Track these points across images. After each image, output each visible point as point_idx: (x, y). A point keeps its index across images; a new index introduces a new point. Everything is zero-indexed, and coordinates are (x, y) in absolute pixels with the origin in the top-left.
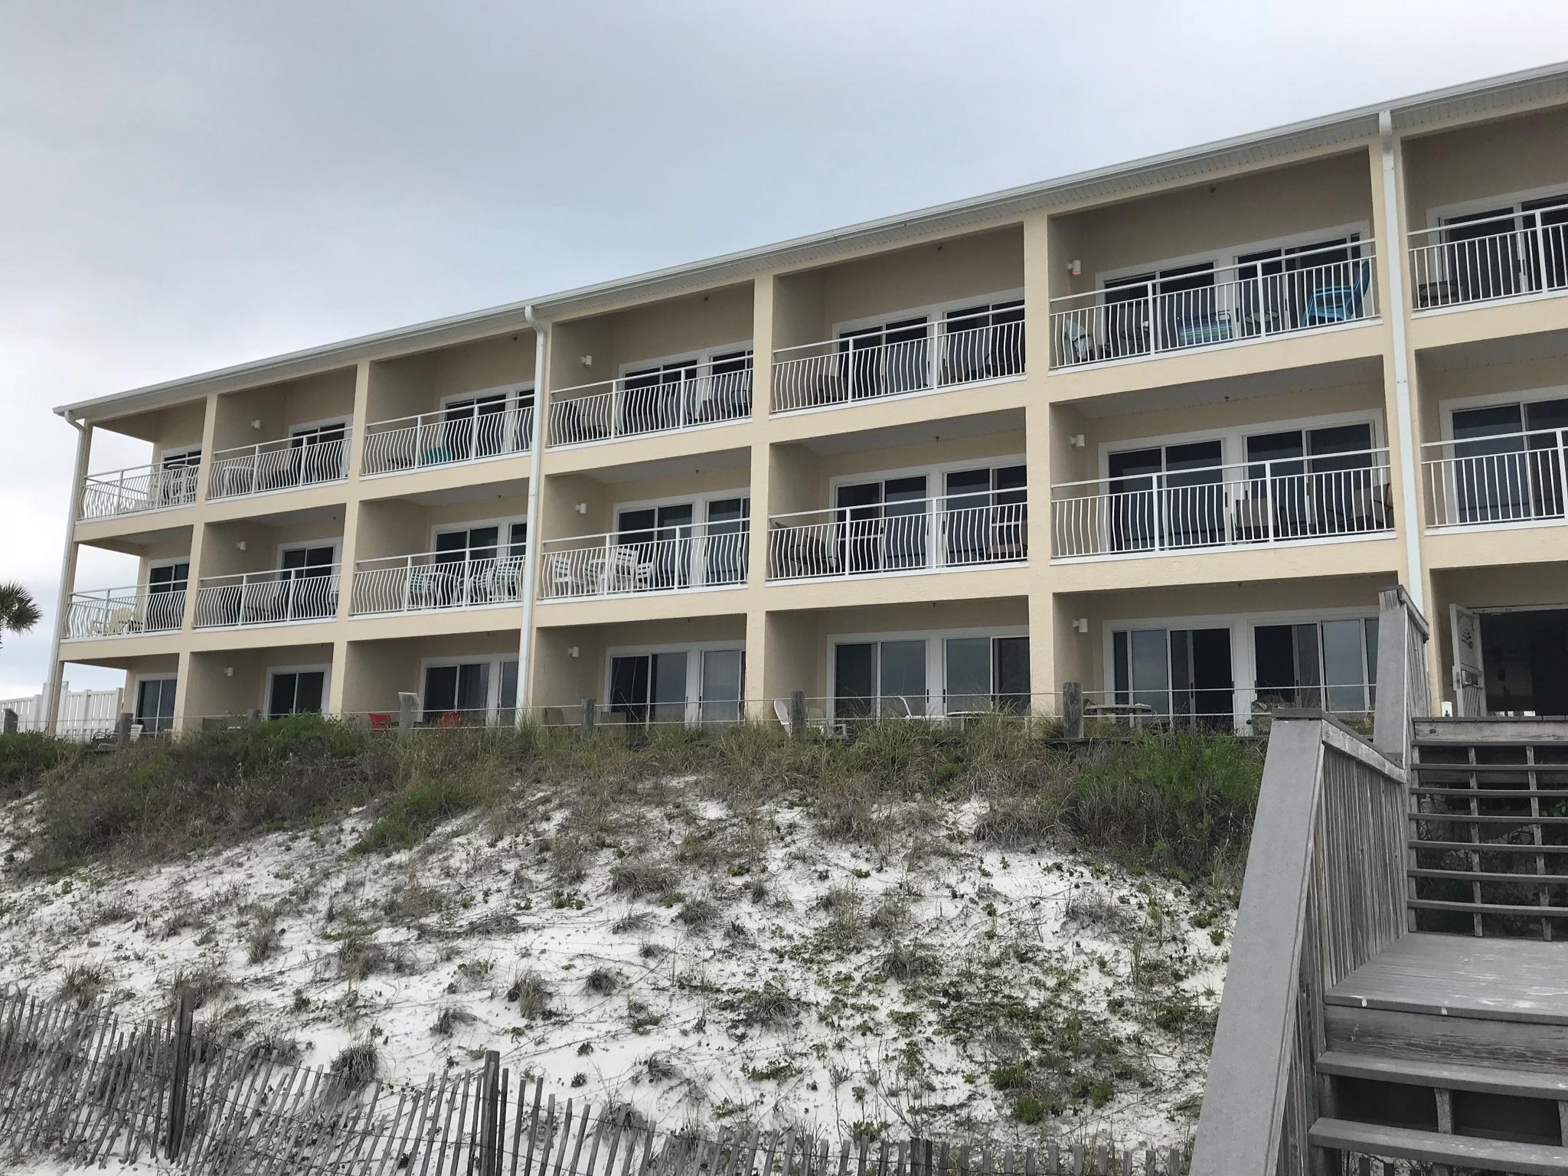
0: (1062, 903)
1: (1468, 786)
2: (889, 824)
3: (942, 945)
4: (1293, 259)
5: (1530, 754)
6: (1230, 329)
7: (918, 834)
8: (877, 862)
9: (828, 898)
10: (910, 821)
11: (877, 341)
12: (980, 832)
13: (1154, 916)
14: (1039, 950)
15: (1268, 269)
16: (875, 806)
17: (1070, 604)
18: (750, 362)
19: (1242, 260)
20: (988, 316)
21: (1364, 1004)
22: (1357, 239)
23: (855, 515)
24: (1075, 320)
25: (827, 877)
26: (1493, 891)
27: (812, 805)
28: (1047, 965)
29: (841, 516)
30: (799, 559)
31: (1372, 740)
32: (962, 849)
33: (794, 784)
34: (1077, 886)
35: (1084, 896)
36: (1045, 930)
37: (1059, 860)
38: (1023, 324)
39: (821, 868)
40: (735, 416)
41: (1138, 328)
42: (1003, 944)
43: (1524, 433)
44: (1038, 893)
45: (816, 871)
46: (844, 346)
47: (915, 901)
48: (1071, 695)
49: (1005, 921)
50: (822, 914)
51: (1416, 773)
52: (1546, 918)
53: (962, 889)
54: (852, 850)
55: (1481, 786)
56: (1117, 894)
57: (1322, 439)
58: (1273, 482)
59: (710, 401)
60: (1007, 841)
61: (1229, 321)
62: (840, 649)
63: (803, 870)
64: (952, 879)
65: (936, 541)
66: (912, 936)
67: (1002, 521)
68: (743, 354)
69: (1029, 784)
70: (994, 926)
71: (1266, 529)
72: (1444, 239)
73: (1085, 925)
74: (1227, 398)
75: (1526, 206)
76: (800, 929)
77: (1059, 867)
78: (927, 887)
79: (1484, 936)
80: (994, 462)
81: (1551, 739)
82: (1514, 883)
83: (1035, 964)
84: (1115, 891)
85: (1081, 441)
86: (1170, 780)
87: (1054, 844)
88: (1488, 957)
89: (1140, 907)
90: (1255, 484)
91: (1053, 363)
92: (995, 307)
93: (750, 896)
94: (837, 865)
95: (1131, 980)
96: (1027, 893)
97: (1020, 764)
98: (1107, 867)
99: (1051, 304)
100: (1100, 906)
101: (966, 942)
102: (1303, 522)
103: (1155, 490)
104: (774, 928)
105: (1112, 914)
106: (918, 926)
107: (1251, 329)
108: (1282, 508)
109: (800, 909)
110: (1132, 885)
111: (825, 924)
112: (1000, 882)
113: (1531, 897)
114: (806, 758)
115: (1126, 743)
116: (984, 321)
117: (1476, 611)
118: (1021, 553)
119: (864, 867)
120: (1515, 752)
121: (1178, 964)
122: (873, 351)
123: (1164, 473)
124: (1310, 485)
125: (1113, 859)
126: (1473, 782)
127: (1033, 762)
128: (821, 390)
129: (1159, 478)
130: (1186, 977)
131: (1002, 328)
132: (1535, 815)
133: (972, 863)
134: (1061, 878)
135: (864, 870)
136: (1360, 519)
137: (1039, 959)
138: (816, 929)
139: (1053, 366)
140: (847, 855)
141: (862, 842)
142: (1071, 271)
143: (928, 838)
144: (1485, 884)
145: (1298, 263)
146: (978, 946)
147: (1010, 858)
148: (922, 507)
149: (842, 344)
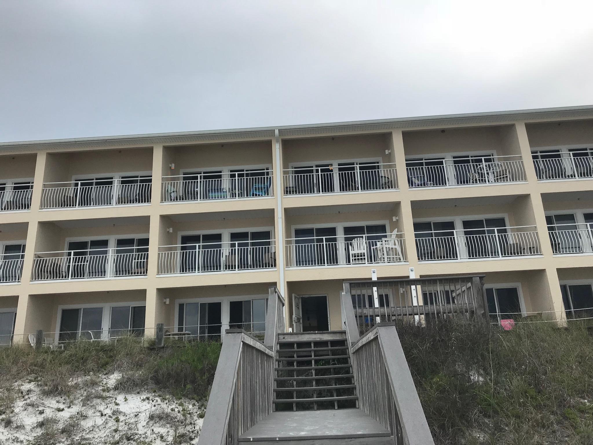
0: (148, 414)
1: (294, 357)
2: (76, 386)
3: (94, 438)
4: (248, 173)
5: (312, 345)
6: (226, 195)
7: (89, 389)
8: (68, 404)
9: (42, 422)
10: (86, 384)
11: (91, 184)
12: (116, 386)
13: (184, 415)
14: (136, 434)
15: (239, 175)
16: (71, 379)
17: (163, 293)
18: (32, 187)
19: (231, 171)
20: (138, 180)
21: (251, 440)
22: (268, 170)
23: (75, 254)
24: (171, 185)
25: (43, 413)
26: (300, 394)
27: (40, 381)
28: (139, 441)
29: (69, 254)
30: (47, 272)
31: (263, 342)
32: (107, 394)
33: (32, 371)
34: (155, 406)
35: (157, 409)
36: (140, 426)
37: (148, 396)
38: (151, 184)
39: (41, 409)
40: (22, 208)
41: (194, 191)
42: (121, 434)
43: (315, 238)
44: (138, 410)
45: (38, 410)
46: (77, 185)
47: (84, 419)
48: (160, 328)
49: (123, 423)
50: (39, 430)
51: (278, 353)
52: (315, 402)
53: (105, 412)
54: (57, 399)
55: (298, 357)
56: (171, 407)
57: (255, 235)
58: (238, 249)
59: (10, 201)
60: (128, 389)
61: (226, 192)
62: (64, 312)
63: (32, 410)
64: (101, 408)
65: (110, 266)
66: (80, 435)
67: (138, 259)
68: (29, 183)
69: (139, 365)
70: (118, 427)
71: (235, 266)
72: (293, 173)
73: (156, 421)
74: (224, 219)
75: (317, 166)
76: (27, 438)
77: (148, 399)
78: (90, 413)
79: (296, 411)
80: (137, 236)
81: (319, 339)
82: (306, 391)
83: (134, 441)
84: (170, 406)
85: (171, 230)
86: (194, 361)
87: (147, 389)
88: (296, 418)
89: (179, 412)
90: (232, 250)
91: (162, 200)
92: (141, 177)
93: (3, 424)
94: (49, 407)
95: (173, 443)
96: (134, 411)
97: (136, 357)
98: (168, 397)
99: (162, 178)
100: (163, 413)
101: (105, 435)
102: (247, 264)
103: (197, 250)
104: (14, 438)
105: (168, 415)
106: (84, 430)
107: (233, 195)
108: (241, 259)
109: (28, 428)
110: (177, 403)
111: (40, 434)
112: (123, 408)
113: (311, 395)
114: (40, 360)
115: (178, 347)
116: (136, 181)
117: (300, 296)
118: (145, 272)
119: (61, 406)
120: (307, 344)
121: (192, 434)
122: (89, 188)
123: (201, 244)
124: (250, 251)
125: (170, 393)
126: (295, 356)
127: (142, 356)
128: (64, 201)
129: (199, 246)
130: (194, 439)
131: (143, 185)
132: (313, 366)
133: (112, 400)
134: (149, 403)
135: (62, 408)
136: (266, 264)
137: (136, 438)
138: (34, 437)
139: (162, 201)
140: (54, 402)
141: (62, 396)
142: (171, 167)
143: (93, 391)
144: (297, 391)
145: (249, 175)
146: (110, 436)
147: (129, 397)
148: (106, 252)
149: (76, 183)
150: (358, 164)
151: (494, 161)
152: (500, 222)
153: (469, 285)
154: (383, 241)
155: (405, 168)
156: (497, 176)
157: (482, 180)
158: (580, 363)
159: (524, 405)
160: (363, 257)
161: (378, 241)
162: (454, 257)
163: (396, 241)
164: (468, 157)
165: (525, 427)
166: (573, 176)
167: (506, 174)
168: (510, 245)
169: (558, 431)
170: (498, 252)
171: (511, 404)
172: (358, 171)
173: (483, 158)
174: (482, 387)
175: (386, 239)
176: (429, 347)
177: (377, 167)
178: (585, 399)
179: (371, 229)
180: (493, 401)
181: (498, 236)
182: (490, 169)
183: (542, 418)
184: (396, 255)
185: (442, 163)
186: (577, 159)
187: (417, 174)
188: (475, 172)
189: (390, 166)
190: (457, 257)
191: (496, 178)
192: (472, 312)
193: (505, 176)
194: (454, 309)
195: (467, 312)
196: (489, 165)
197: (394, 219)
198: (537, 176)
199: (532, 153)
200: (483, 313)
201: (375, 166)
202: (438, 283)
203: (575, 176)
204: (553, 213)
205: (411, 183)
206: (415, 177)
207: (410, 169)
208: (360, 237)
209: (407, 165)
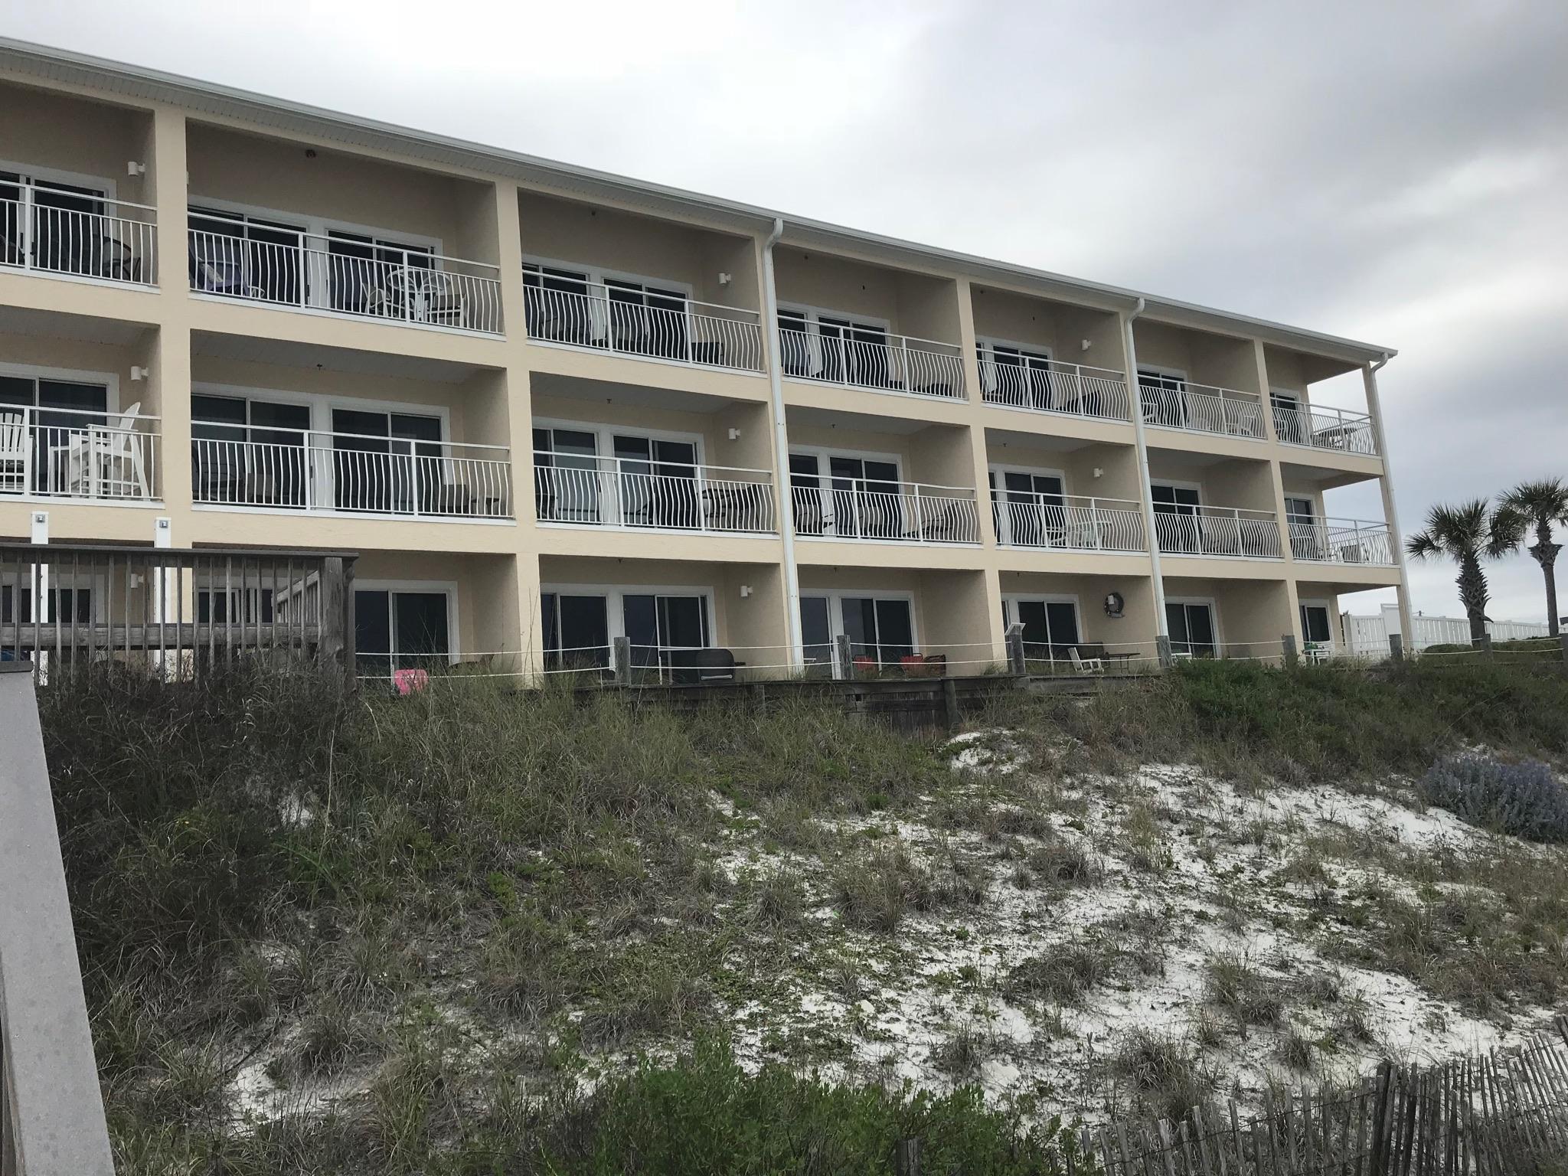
150: (32, 181)
151: (433, 268)
152: (428, 427)
153: (315, 576)
154: (91, 434)
155: (184, 229)
156: (435, 309)
157: (396, 310)
158: (544, 768)
159: (399, 870)
160: (15, 474)
161: (73, 432)
162: (295, 502)
163: (133, 440)
164: (370, 241)
165: (391, 923)
166: (603, 344)
167: (456, 308)
168: (444, 487)
169: (465, 924)
170: (411, 502)
171: (371, 870)
172: (27, 205)
173: (405, 253)
174: (303, 834)
175: (102, 429)
176: (175, 736)
177: (95, 207)
178: (538, 849)
179: (54, 392)
180: (324, 868)
181: (418, 460)
182: (419, 286)
183: (434, 898)
184: (128, 478)
185: (294, 240)
186: (617, 305)
187: (219, 256)
188: (381, 286)
189: (140, 215)
190: (303, 502)
191: (431, 312)
192: (312, 647)
193: (454, 311)
194: (263, 636)
195: (298, 645)
196: (418, 274)
197: (136, 374)
198: (528, 327)
199: (524, 268)
200: (340, 651)
201: (91, 202)
202: (229, 566)
203: (607, 346)
204: (553, 423)
205: (197, 277)
206: (211, 264)
207: (200, 236)
208: (14, 411)
209: (192, 223)
